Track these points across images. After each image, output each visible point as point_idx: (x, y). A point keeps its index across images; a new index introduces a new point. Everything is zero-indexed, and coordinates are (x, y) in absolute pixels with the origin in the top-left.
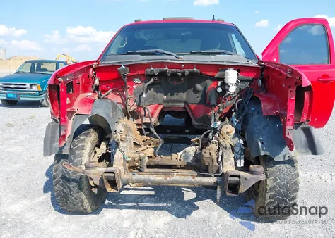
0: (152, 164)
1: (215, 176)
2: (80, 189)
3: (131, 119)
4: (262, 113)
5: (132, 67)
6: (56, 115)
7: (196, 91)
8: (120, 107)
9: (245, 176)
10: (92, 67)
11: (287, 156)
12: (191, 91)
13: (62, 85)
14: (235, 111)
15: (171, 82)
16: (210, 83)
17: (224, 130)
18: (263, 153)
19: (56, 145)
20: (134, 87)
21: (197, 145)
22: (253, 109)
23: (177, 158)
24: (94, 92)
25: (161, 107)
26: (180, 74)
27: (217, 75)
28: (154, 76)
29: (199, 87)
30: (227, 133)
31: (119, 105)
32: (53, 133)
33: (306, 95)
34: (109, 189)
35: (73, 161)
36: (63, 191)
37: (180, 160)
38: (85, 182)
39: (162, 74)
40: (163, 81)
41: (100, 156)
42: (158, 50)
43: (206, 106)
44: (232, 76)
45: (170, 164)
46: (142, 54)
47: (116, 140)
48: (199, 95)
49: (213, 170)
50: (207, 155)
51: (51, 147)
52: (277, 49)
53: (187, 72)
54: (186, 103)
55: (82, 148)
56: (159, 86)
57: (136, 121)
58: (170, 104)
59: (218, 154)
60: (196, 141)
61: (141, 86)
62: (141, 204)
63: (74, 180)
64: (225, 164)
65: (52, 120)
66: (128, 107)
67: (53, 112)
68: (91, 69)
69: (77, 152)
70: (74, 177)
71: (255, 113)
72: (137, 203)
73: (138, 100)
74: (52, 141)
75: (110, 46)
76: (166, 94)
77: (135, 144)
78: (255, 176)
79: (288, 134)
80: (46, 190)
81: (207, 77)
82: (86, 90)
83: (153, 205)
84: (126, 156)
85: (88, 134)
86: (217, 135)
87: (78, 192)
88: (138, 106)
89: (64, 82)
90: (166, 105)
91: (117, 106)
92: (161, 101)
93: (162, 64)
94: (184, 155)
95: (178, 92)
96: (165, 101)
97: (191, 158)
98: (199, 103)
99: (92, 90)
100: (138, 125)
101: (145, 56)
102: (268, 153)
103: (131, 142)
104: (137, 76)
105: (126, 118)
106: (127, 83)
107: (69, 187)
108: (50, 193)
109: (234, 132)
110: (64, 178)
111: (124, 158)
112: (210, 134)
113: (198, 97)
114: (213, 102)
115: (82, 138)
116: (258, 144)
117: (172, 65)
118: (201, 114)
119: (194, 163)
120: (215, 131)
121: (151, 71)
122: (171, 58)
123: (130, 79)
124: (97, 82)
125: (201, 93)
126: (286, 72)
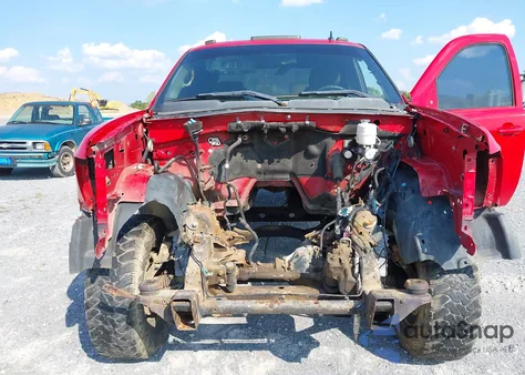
0: (245, 278)
1: (351, 298)
2: (131, 324)
3: (206, 202)
4: (419, 192)
5: (206, 120)
6: (89, 204)
7: (309, 155)
8: (189, 184)
9: (400, 298)
10: (142, 121)
11: (462, 262)
12: (301, 154)
13: (98, 156)
14: (374, 187)
15: (269, 143)
16: (331, 143)
17: (360, 221)
18: (423, 257)
19: (90, 253)
20: (210, 151)
21: (315, 244)
22: (404, 185)
23: (284, 265)
24: (146, 162)
25: (252, 182)
26: (283, 130)
27: (342, 130)
28: (242, 133)
29: (314, 149)
30: (365, 225)
31: (187, 182)
32: (84, 235)
33: (492, 165)
34: (181, 326)
35: (117, 279)
36: (102, 328)
37: (289, 269)
38: (137, 312)
39: (256, 131)
40: (255, 141)
41: (159, 266)
42: (248, 92)
43: (326, 179)
44: (368, 134)
45: (275, 276)
46: (223, 99)
47: (186, 241)
48: (315, 162)
49: (346, 287)
50: (336, 264)
51: (82, 258)
52: (433, 85)
53: (295, 126)
54: (293, 174)
55: (132, 256)
56: (249, 148)
57: (213, 206)
58: (268, 177)
59: (353, 262)
60: (313, 237)
61: (222, 150)
62: (226, 341)
63: (121, 310)
64: (365, 278)
65: (81, 214)
66: (201, 183)
67: (82, 200)
68: (141, 125)
69: (123, 264)
70: (119, 304)
71: (409, 192)
72: (220, 338)
73: (216, 172)
74: (83, 248)
75: (169, 84)
76: (261, 162)
77: (216, 245)
78: (416, 298)
79: (466, 228)
80: (70, 321)
81: (327, 134)
82: (133, 160)
83: (245, 341)
84: (205, 270)
85: (140, 231)
86: (348, 228)
87: (127, 329)
88: (218, 181)
89: (101, 152)
90: (261, 178)
91: (184, 184)
92: (253, 172)
93: (255, 115)
94: (295, 260)
95: (280, 157)
96: (259, 173)
97: (307, 265)
98: (314, 175)
99: (143, 160)
100: (217, 211)
101: (227, 103)
102: (431, 258)
103: (210, 243)
104: (214, 134)
105: (199, 202)
106: (199, 145)
107: (112, 321)
108: (77, 325)
109: (375, 223)
110: (104, 307)
111: (202, 273)
112: (337, 227)
113: (313, 165)
114: (338, 172)
115: (130, 239)
116: (415, 244)
117: (271, 117)
118: (317, 191)
119: (313, 275)
120: (345, 221)
121: (238, 126)
122: (268, 105)
123: (204, 138)
124: (150, 146)
125: (317, 159)
126: (460, 128)
